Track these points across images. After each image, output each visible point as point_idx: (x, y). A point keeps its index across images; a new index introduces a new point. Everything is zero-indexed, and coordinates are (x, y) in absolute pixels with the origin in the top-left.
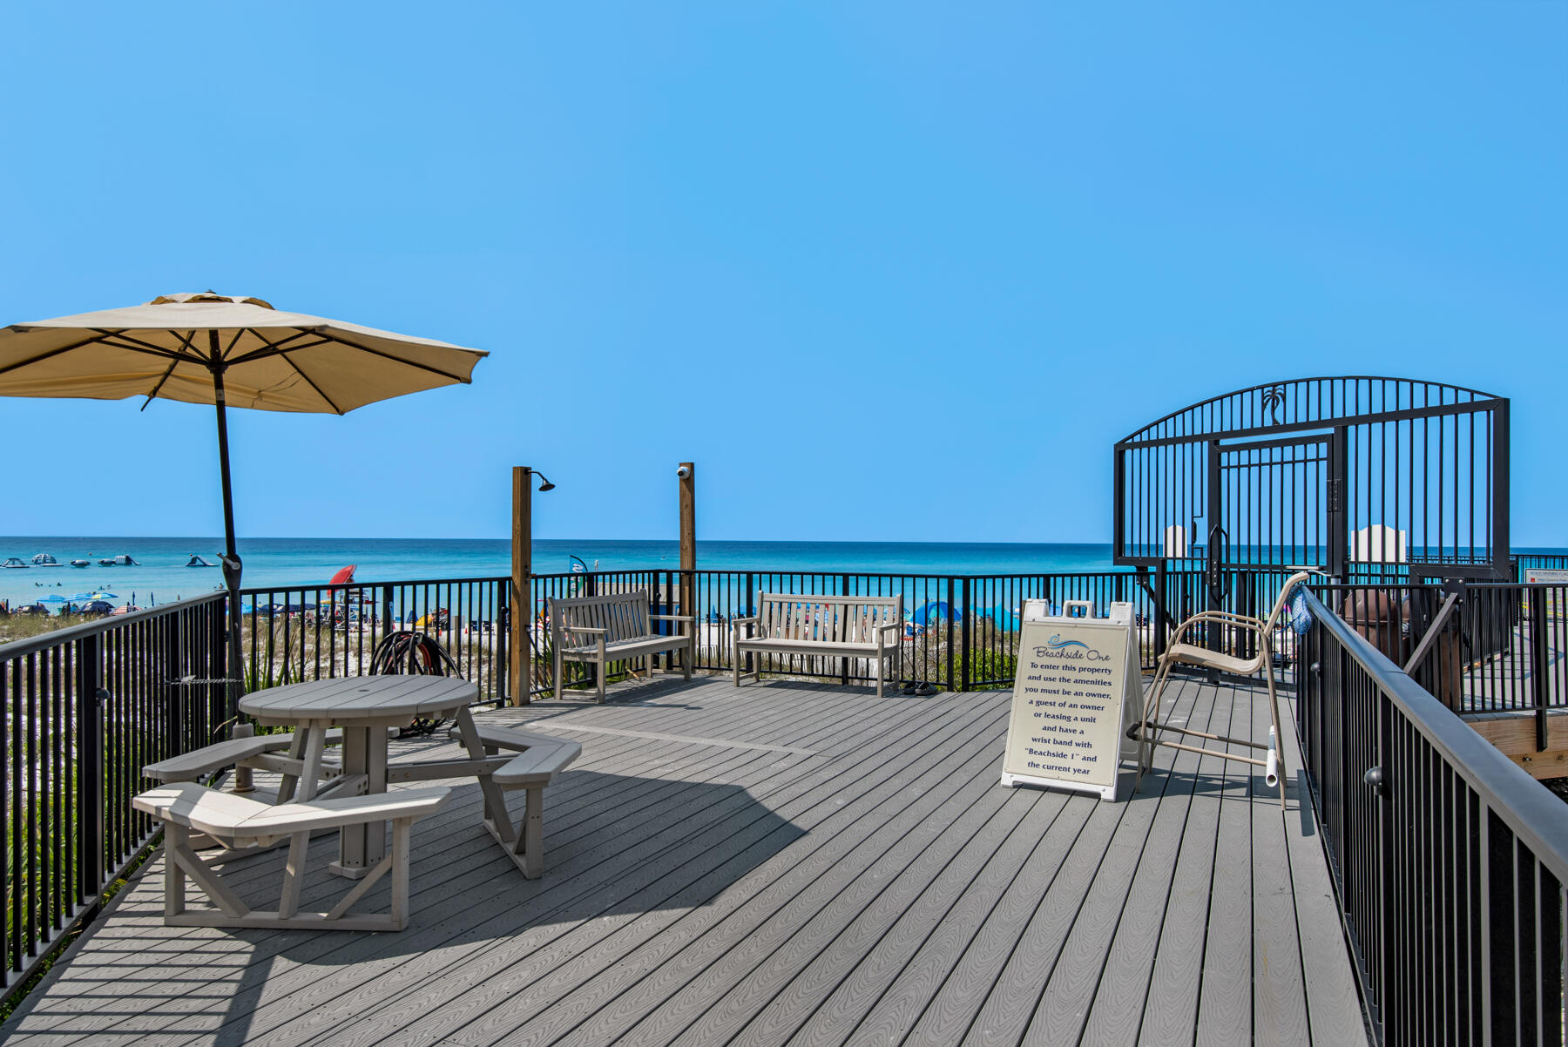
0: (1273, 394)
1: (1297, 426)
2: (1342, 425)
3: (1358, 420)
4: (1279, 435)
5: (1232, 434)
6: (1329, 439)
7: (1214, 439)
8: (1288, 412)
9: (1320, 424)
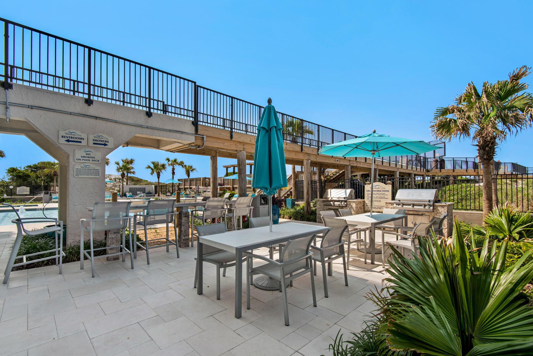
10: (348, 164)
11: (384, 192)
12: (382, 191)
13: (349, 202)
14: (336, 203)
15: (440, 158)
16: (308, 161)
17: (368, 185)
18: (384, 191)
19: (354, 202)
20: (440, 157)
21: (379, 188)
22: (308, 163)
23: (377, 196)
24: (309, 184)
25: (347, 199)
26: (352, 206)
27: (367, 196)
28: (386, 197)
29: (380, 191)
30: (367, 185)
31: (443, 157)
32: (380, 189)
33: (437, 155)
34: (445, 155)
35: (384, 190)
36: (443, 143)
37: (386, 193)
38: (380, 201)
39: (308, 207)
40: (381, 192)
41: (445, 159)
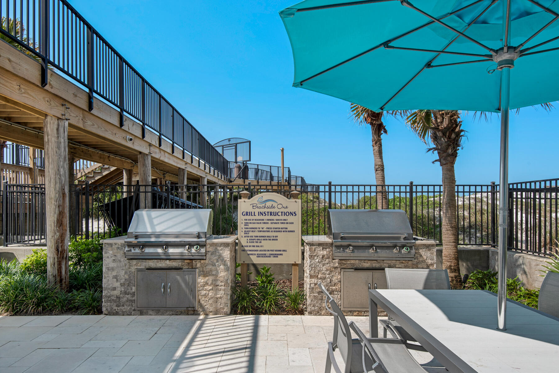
0: (229, 140)
1: (232, 144)
2: (236, 144)
3: (238, 143)
4: (230, 145)
5: (225, 145)
6: (235, 146)
7: (223, 146)
8: (231, 143)
9: (234, 144)
10: (146, 151)
11: (285, 217)
12: (280, 214)
13: (213, 244)
14: (171, 250)
15: (243, 163)
16: (61, 123)
17: (246, 200)
18: (285, 214)
19: (226, 245)
20: (243, 161)
21: (272, 207)
22: (61, 130)
23: (269, 225)
24: (64, 194)
25: (207, 238)
26: (220, 256)
27: (243, 226)
28: (290, 227)
29: (276, 214)
30: (243, 200)
31: (248, 162)
32: (276, 210)
33: (240, 159)
34: (250, 160)
35: (286, 210)
36: (247, 142)
37: (290, 219)
38: (275, 239)
39: (60, 264)
40: (277, 217)
41: (249, 166)
